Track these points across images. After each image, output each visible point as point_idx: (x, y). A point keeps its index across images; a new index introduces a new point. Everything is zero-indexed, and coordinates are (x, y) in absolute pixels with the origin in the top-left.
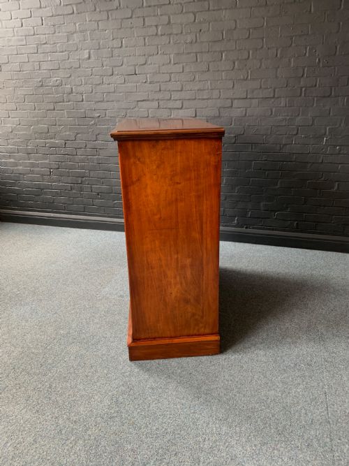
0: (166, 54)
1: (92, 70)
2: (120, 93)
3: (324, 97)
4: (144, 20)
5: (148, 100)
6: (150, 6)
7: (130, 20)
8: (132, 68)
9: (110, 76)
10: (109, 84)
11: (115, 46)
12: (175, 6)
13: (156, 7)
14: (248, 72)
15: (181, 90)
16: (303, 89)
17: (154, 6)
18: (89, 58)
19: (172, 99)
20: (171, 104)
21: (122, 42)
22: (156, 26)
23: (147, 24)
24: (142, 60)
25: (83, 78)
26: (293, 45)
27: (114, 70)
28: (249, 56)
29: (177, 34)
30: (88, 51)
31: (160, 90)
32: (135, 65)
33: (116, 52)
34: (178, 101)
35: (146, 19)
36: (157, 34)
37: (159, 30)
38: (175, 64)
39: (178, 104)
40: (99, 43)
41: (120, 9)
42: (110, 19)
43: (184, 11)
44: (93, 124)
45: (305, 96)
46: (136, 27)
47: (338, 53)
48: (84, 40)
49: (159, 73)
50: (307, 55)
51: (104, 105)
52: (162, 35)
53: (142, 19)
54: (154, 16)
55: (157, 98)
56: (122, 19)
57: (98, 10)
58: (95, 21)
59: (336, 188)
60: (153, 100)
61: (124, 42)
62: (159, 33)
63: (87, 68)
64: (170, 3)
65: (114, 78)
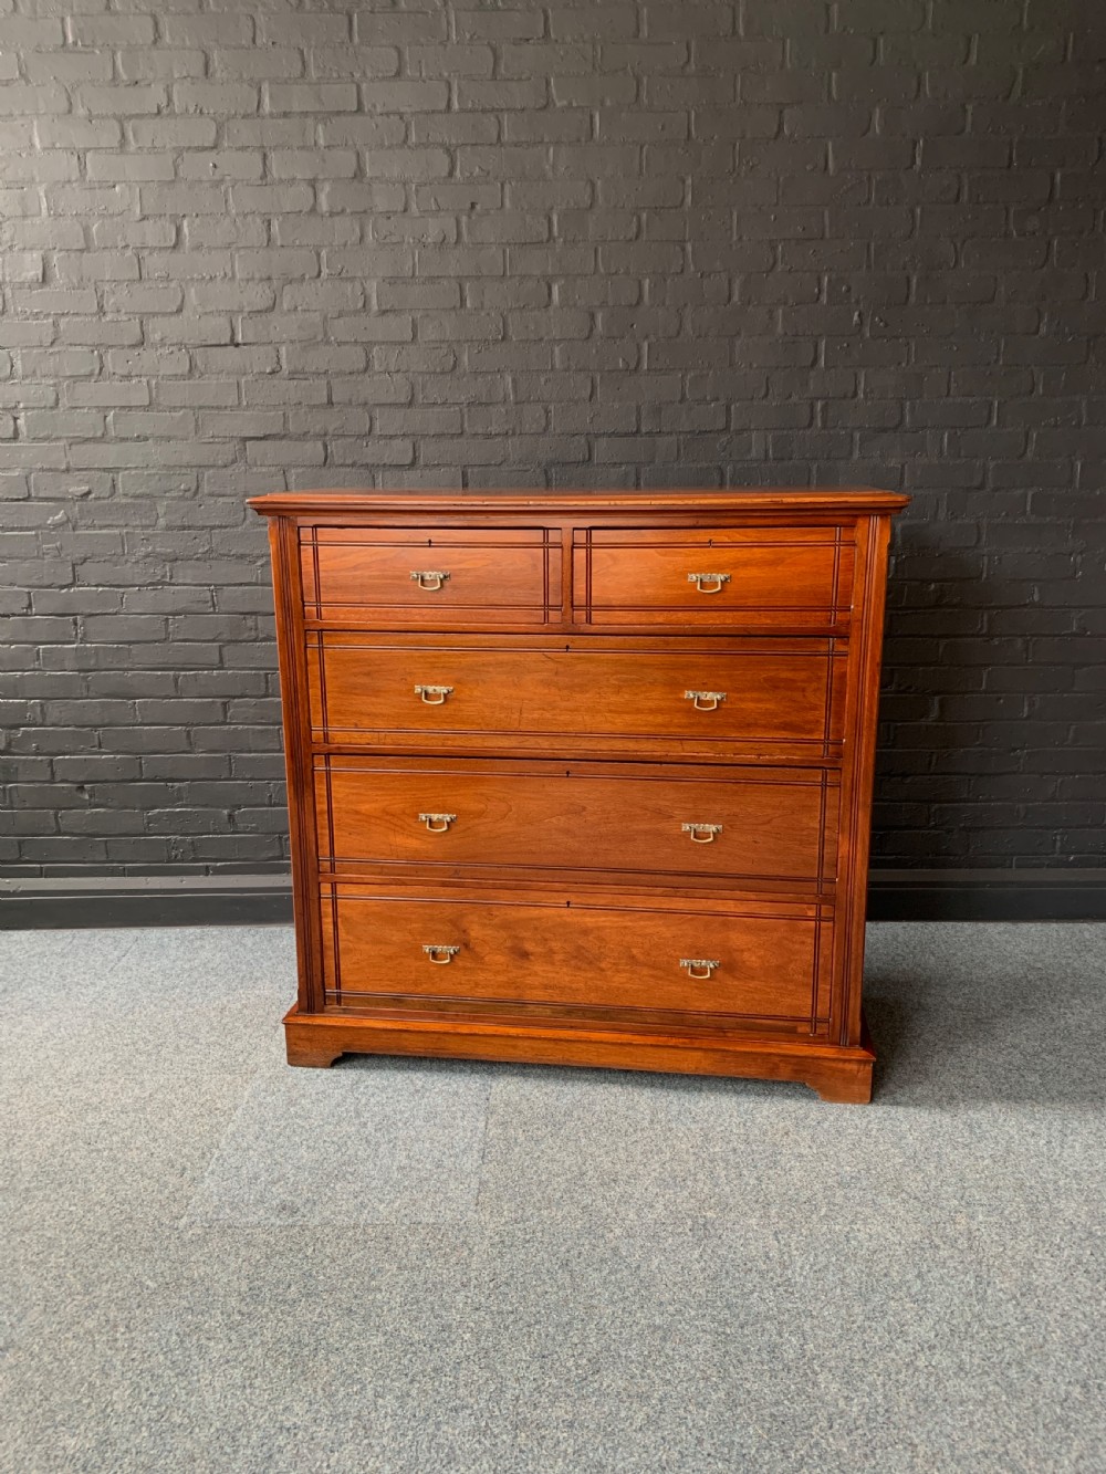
0: (352, 279)
1: (55, 324)
2: (174, 409)
3: (885, 430)
4: (265, 157)
5: (283, 437)
6: (285, 115)
7: (211, 157)
8: (223, 321)
9: (133, 346)
10: (128, 377)
11: (151, 243)
12: (379, 120)
13: (310, 121)
14: (639, 348)
15: (410, 404)
16: (819, 405)
17: (305, 114)
18: (45, 279)
19: (377, 431)
20: (372, 452)
21: (179, 231)
22: (313, 183)
23: (275, 173)
24: (258, 296)
25: (17, 354)
26: (780, 267)
27: (149, 327)
28: (641, 296)
29: (388, 215)
30: (37, 255)
31: (330, 403)
32: (231, 314)
33: (156, 263)
34: (397, 443)
35: (272, 156)
36: (313, 210)
37: (323, 198)
38: (384, 313)
39: (400, 451)
40: (86, 230)
41: (172, 114)
42: (133, 146)
43: (413, 138)
44: (56, 526)
45: (824, 426)
46: (235, 182)
47: (913, 299)
48: (25, 216)
49: (328, 343)
50: (824, 299)
51: (109, 454)
52: (332, 214)
53: (258, 157)
54: (302, 148)
55: (318, 428)
56: (180, 151)
57: (81, 111)
58: (71, 150)
59: (935, 714)
60: (303, 436)
61: (186, 230)
62: (324, 206)
63: (36, 316)
64: (360, 109)
65: (148, 357)
